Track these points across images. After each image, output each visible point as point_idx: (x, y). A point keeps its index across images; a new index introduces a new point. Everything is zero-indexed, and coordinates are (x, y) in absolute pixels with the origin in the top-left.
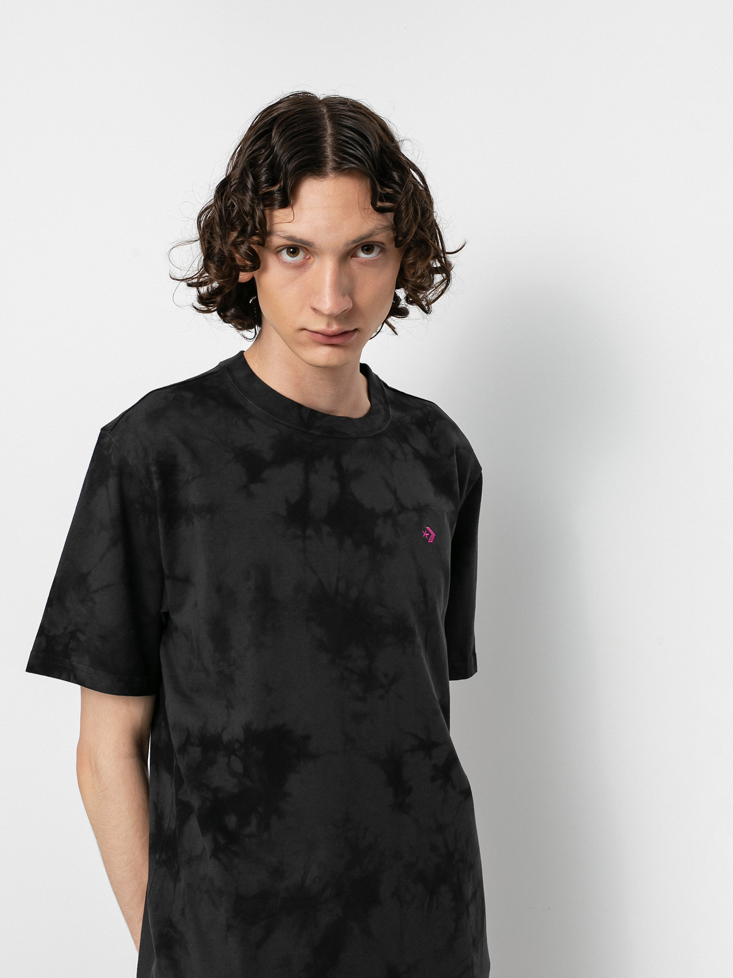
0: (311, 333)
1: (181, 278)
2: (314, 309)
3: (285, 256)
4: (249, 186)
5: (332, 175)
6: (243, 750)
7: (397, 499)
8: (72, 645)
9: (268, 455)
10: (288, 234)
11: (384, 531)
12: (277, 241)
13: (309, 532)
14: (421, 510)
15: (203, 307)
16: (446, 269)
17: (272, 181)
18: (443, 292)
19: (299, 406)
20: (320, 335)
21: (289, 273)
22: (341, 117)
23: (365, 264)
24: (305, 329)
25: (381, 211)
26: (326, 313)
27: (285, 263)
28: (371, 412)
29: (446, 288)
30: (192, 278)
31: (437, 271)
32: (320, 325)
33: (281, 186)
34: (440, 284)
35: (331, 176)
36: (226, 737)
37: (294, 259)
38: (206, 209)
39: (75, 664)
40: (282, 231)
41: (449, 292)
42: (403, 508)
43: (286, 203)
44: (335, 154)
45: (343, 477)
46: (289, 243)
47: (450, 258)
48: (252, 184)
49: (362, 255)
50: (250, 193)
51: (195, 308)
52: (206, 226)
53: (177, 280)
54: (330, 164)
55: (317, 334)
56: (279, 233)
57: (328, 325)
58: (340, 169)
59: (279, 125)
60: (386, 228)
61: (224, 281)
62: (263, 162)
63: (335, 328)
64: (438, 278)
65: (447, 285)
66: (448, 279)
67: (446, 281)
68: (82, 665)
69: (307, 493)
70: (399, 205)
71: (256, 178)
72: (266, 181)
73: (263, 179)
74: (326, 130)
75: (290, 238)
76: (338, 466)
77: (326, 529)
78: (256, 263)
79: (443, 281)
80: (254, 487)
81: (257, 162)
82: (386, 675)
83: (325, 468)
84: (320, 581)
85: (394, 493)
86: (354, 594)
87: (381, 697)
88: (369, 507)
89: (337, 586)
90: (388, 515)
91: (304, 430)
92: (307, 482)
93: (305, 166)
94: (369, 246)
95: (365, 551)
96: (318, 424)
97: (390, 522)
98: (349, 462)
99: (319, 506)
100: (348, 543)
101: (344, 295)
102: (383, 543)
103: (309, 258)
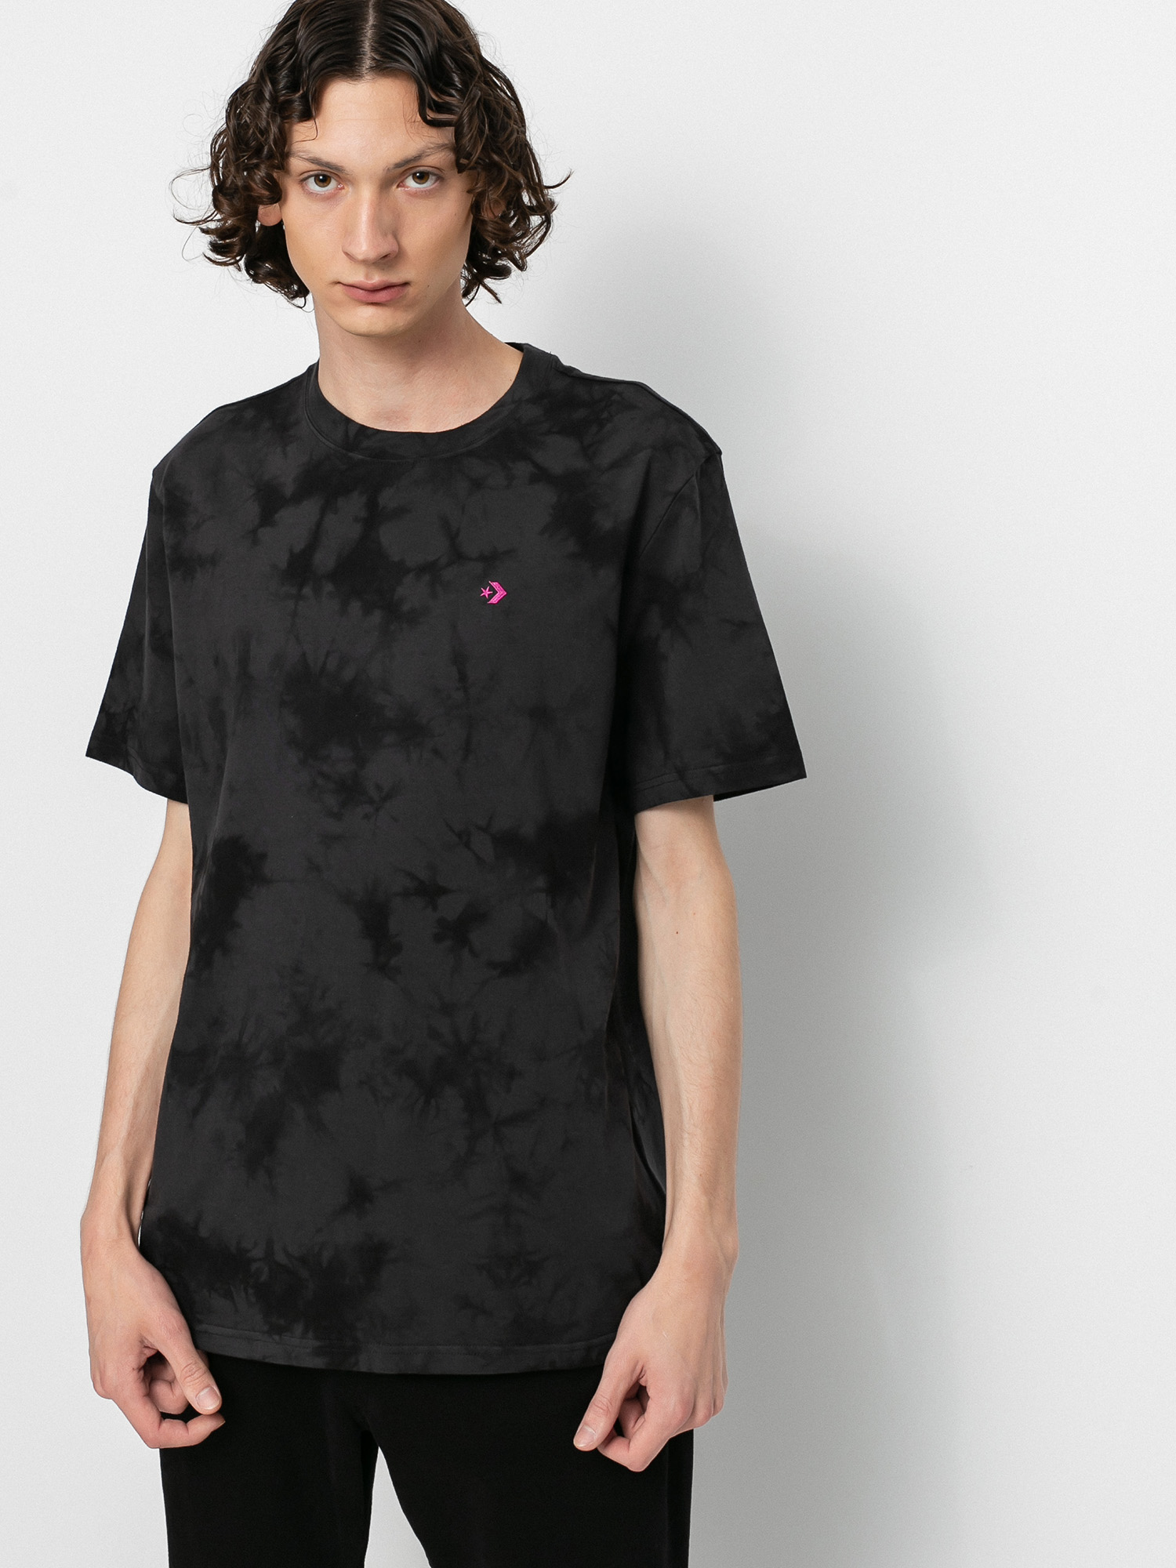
0: (347, 287)
1: (191, 221)
2: (347, 254)
3: (312, 185)
4: (267, 95)
7: (455, 547)
9: (289, 490)
10: (312, 156)
11: (411, 590)
12: (297, 164)
15: (219, 257)
16: (545, 208)
17: (294, 87)
18: (542, 239)
19: (347, 420)
20: (361, 291)
21: (317, 207)
22: (389, 5)
23: (415, 195)
24: (339, 283)
25: (433, 124)
26: (360, 257)
27: (310, 194)
29: (546, 233)
30: (205, 221)
31: (534, 210)
32: (358, 276)
33: (302, 92)
34: (539, 229)
35: (368, 78)
37: (324, 189)
38: (220, 134)
39: (129, 749)
40: (304, 152)
41: (550, 239)
42: (458, 558)
43: (307, 115)
44: (374, 50)
46: (314, 167)
47: (552, 194)
48: (270, 93)
49: (411, 183)
50: (267, 105)
51: (209, 258)
53: (186, 223)
54: (367, 63)
55: (355, 289)
56: (301, 154)
57: (367, 276)
58: (382, 68)
59: (307, 15)
60: (442, 147)
61: (238, 219)
63: (377, 278)
64: (535, 220)
65: (547, 229)
66: (547, 222)
67: (545, 224)
68: (132, 748)
69: (316, 542)
70: (461, 118)
71: (274, 83)
72: (286, 87)
73: (283, 85)
74: (366, 20)
75: (315, 161)
78: (277, 195)
79: (542, 224)
80: (261, 531)
81: (278, 63)
82: (379, 788)
83: (354, 505)
84: (304, 654)
85: (453, 537)
86: (348, 674)
87: (367, 816)
88: (396, 559)
89: (325, 663)
90: (429, 569)
91: (344, 452)
92: (319, 525)
93: (333, 65)
94: (421, 173)
95: (377, 617)
96: (366, 443)
97: (427, 578)
98: (388, 498)
99: (325, 559)
100: (355, 606)
101: (386, 235)
102: (406, 608)
103: (343, 188)
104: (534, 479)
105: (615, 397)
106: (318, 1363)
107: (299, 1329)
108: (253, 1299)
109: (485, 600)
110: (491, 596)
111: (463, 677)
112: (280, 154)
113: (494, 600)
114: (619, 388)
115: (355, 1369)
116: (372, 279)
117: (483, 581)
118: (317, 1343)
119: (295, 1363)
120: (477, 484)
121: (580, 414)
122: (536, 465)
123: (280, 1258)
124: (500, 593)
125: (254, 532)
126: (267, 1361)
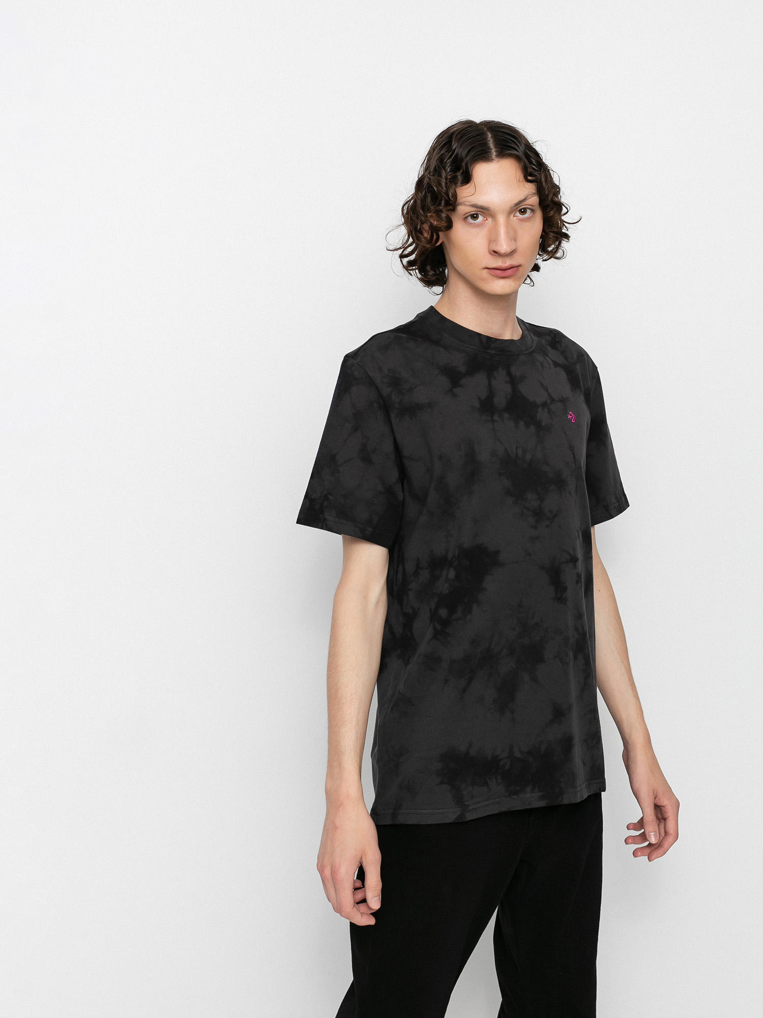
0: (490, 270)
3: (470, 220)
4: (443, 175)
5: (496, 160)
6: (457, 562)
7: (549, 394)
8: (325, 504)
9: (463, 369)
10: (472, 203)
11: (542, 415)
13: (495, 418)
14: (563, 401)
17: (456, 169)
19: (479, 335)
20: (497, 271)
21: (473, 231)
23: (522, 220)
24: (487, 268)
25: (529, 182)
27: (470, 224)
28: (523, 336)
32: (498, 263)
33: (463, 170)
36: (450, 556)
38: (407, 203)
39: (327, 517)
40: (468, 202)
42: (553, 400)
43: (468, 181)
44: (495, 147)
45: (513, 381)
49: (519, 215)
50: (444, 180)
52: (407, 213)
54: (494, 153)
56: (466, 203)
57: (503, 262)
58: (502, 154)
60: (535, 194)
62: (447, 160)
63: (508, 263)
68: (330, 516)
69: (491, 394)
70: (538, 178)
72: (451, 171)
73: (449, 170)
75: (473, 207)
76: (509, 374)
77: (506, 415)
78: (450, 225)
80: (455, 390)
82: (551, 512)
83: (501, 376)
84: (506, 449)
85: (546, 390)
86: (528, 458)
87: (547, 526)
88: (531, 400)
89: (517, 453)
90: (544, 405)
91: (484, 350)
92: (489, 385)
93: (479, 155)
94: (524, 209)
95: (532, 429)
97: (546, 409)
98: (516, 371)
99: (500, 401)
100: (521, 424)
101: (511, 240)
102: (543, 424)
103: (487, 219)
106: (542, 804)
107: (529, 789)
108: (499, 781)
109: (570, 421)
110: (572, 418)
112: (452, 204)
115: (561, 803)
116: (505, 264)
118: (540, 794)
119: (528, 807)
123: (517, 754)
125: (451, 390)
126: (511, 810)
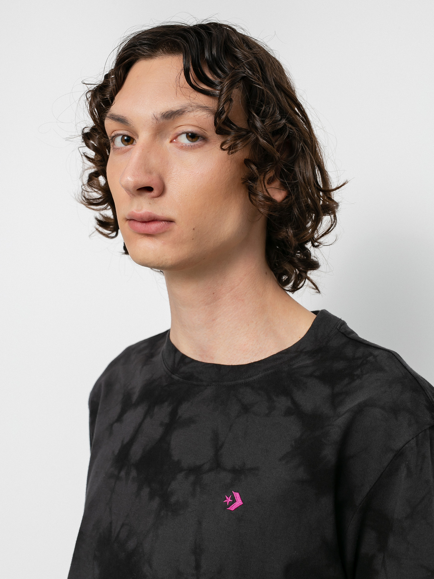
21: (118, 159)
24: (126, 219)
27: (115, 149)
32: (132, 209)
55: (134, 222)
57: (137, 208)
60: (203, 108)
63: (144, 210)
83: (163, 413)
85: (218, 448)
88: (176, 459)
89: (119, 532)
90: (196, 471)
91: (170, 373)
92: (140, 425)
96: (184, 369)
97: (192, 478)
98: (184, 410)
99: (137, 451)
100: (146, 491)
102: (173, 500)
104: (288, 413)
105: (371, 358)
109: (226, 506)
110: (231, 504)
111: (198, 567)
113: (233, 508)
114: (376, 353)
116: (141, 210)
117: (228, 489)
120: (246, 409)
121: (340, 365)
122: (294, 402)
124: (239, 502)
125: (111, 425)
